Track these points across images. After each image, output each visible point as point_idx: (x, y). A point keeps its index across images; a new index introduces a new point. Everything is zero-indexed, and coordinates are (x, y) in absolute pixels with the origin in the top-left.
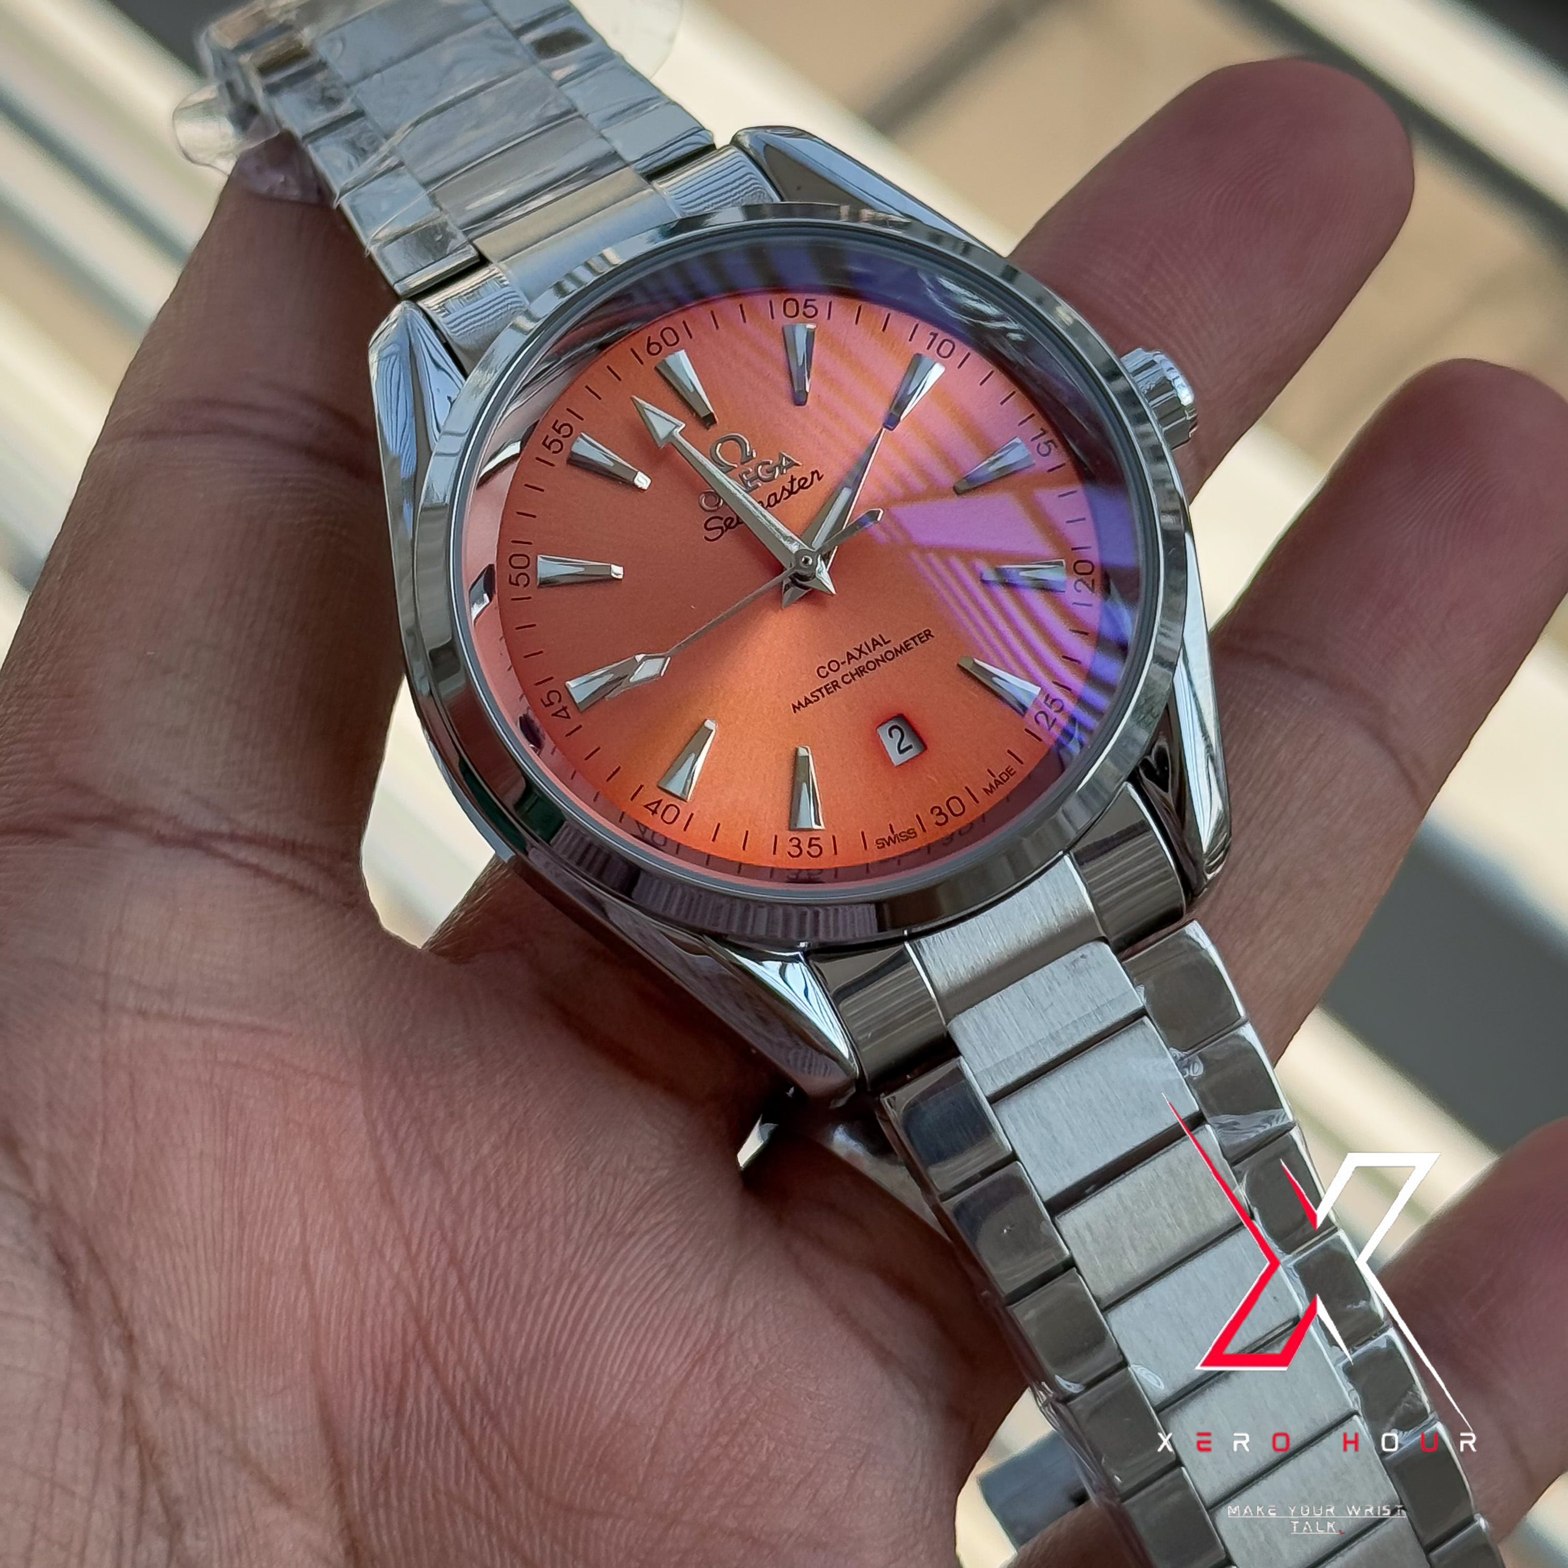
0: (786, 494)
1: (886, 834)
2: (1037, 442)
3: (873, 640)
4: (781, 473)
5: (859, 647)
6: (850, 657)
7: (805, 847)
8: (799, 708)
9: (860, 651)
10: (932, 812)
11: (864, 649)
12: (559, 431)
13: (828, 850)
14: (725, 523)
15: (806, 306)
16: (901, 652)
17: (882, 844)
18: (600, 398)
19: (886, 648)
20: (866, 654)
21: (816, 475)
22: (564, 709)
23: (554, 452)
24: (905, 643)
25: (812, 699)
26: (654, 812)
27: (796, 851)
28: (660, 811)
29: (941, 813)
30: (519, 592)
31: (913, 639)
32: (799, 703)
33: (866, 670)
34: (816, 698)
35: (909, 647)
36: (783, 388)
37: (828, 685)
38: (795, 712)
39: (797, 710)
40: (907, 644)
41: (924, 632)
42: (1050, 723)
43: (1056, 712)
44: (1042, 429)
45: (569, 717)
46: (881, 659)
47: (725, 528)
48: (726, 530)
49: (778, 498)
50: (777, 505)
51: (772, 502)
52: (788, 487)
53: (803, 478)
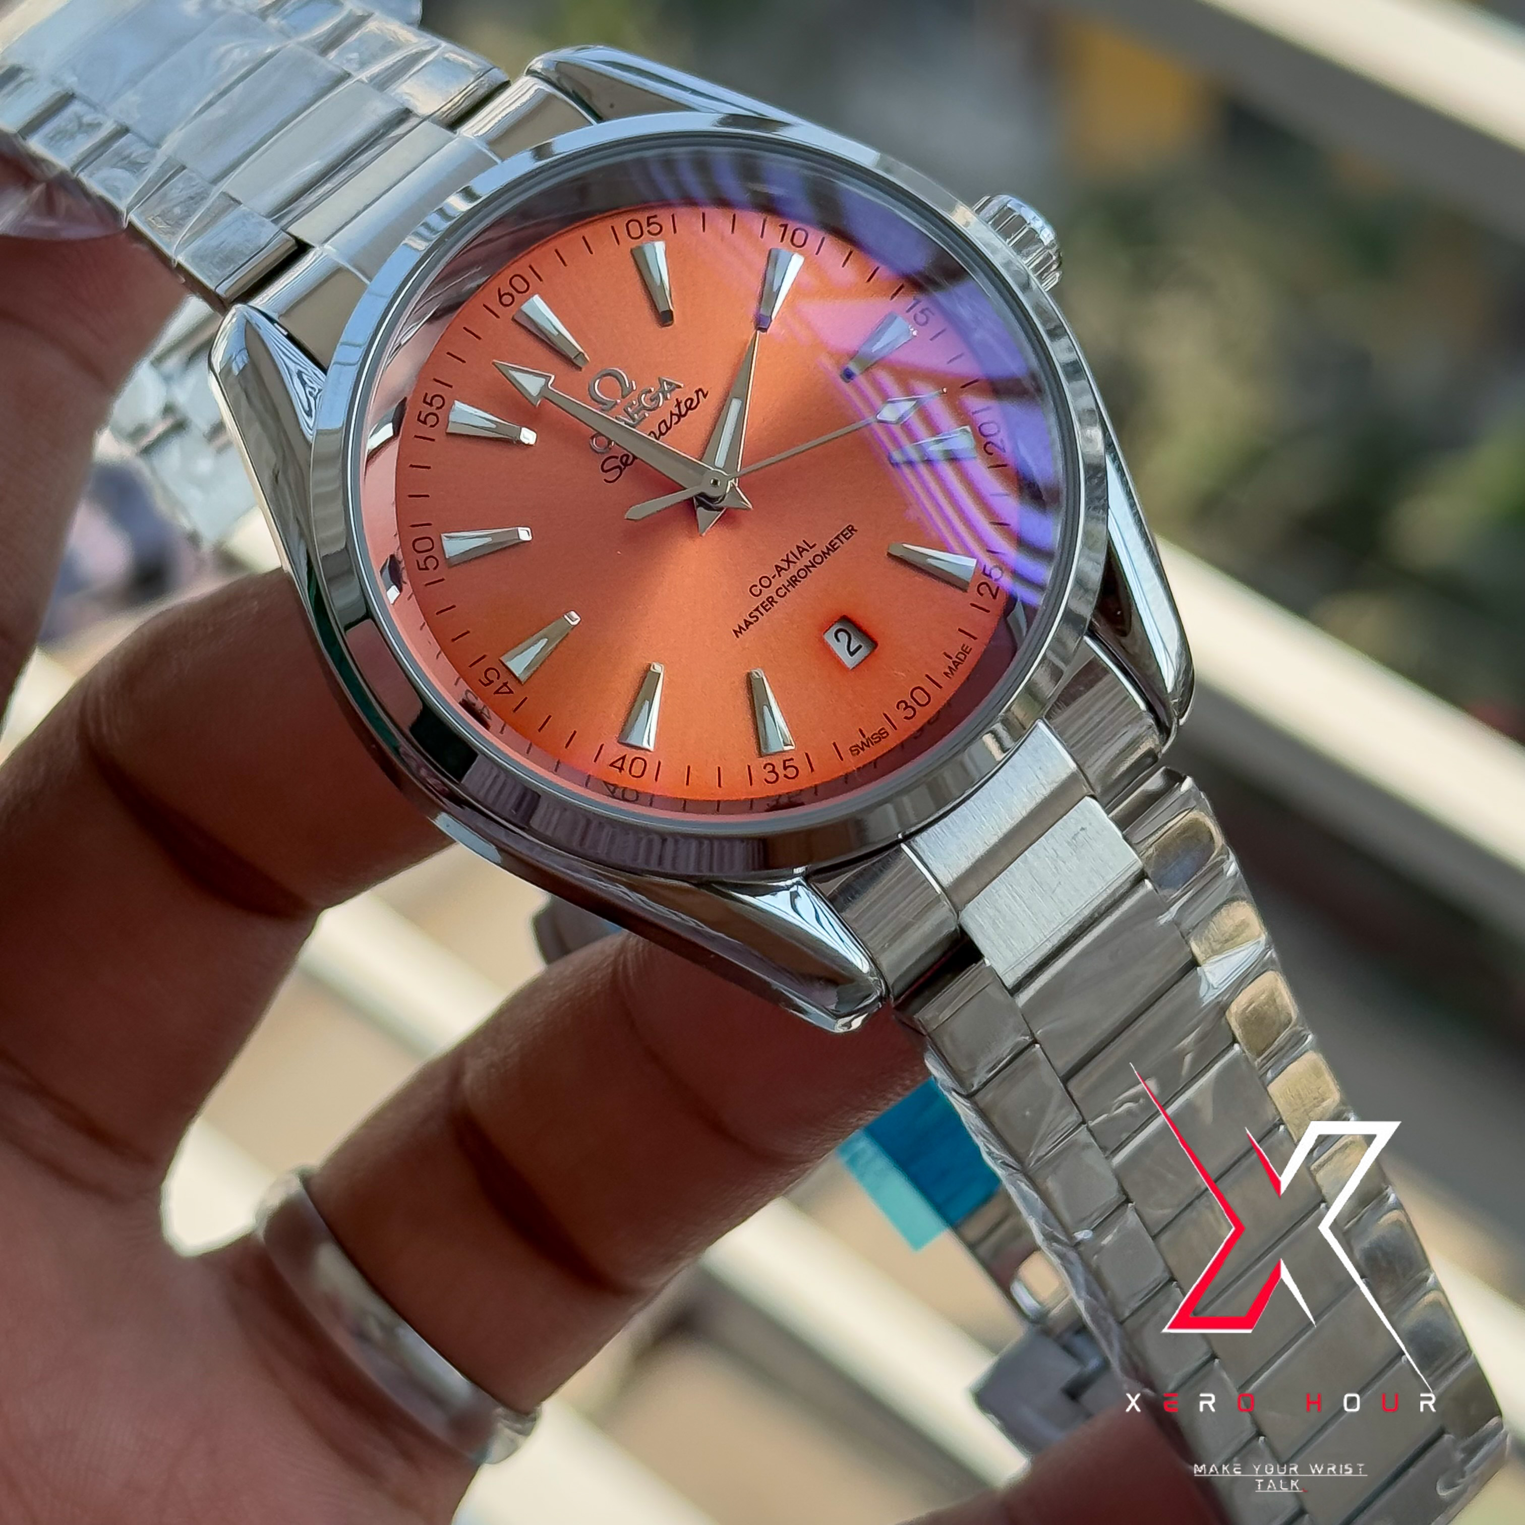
0: (675, 419)
1: (858, 739)
2: (912, 313)
3: (798, 547)
4: (665, 398)
5: (786, 558)
6: (779, 569)
7: (780, 770)
8: (740, 632)
9: (788, 561)
10: (898, 707)
11: (792, 558)
12: (431, 404)
13: (804, 769)
14: (621, 462)
15: (649, 225)
16: (828, 554)
17: (855, 750)
18: (464, 362)
19: (813, 552)
20: (795, 563)
21: (700, 393)
22: (505, 684)
23: (432, 426)
24: (830, 544)
25: (752, 620)
26: (621, 769)
27: (772, 777)
28: (626, 766)
29: (907, 707)
30: (431, 575)
31: (837, 538)
32: (740, 627)
33: (799, 579)
34: (755, 619)
35: (835, 547)
36: (646, 312)
37: (764, 602)
38: (737, 636)
39: (739, 634)
40: (832, 544)
41: (847, 528)
42: (994, 592)
43: (996, 580)
44: (914, 298)
45: (511, 692)
46: (810, 565)
47: (623, 467)
48: (624, 468)
49: (669, 425)
50: (669, 432)
51: (663, 429)
52: (676, 411)
53: (688, 399)
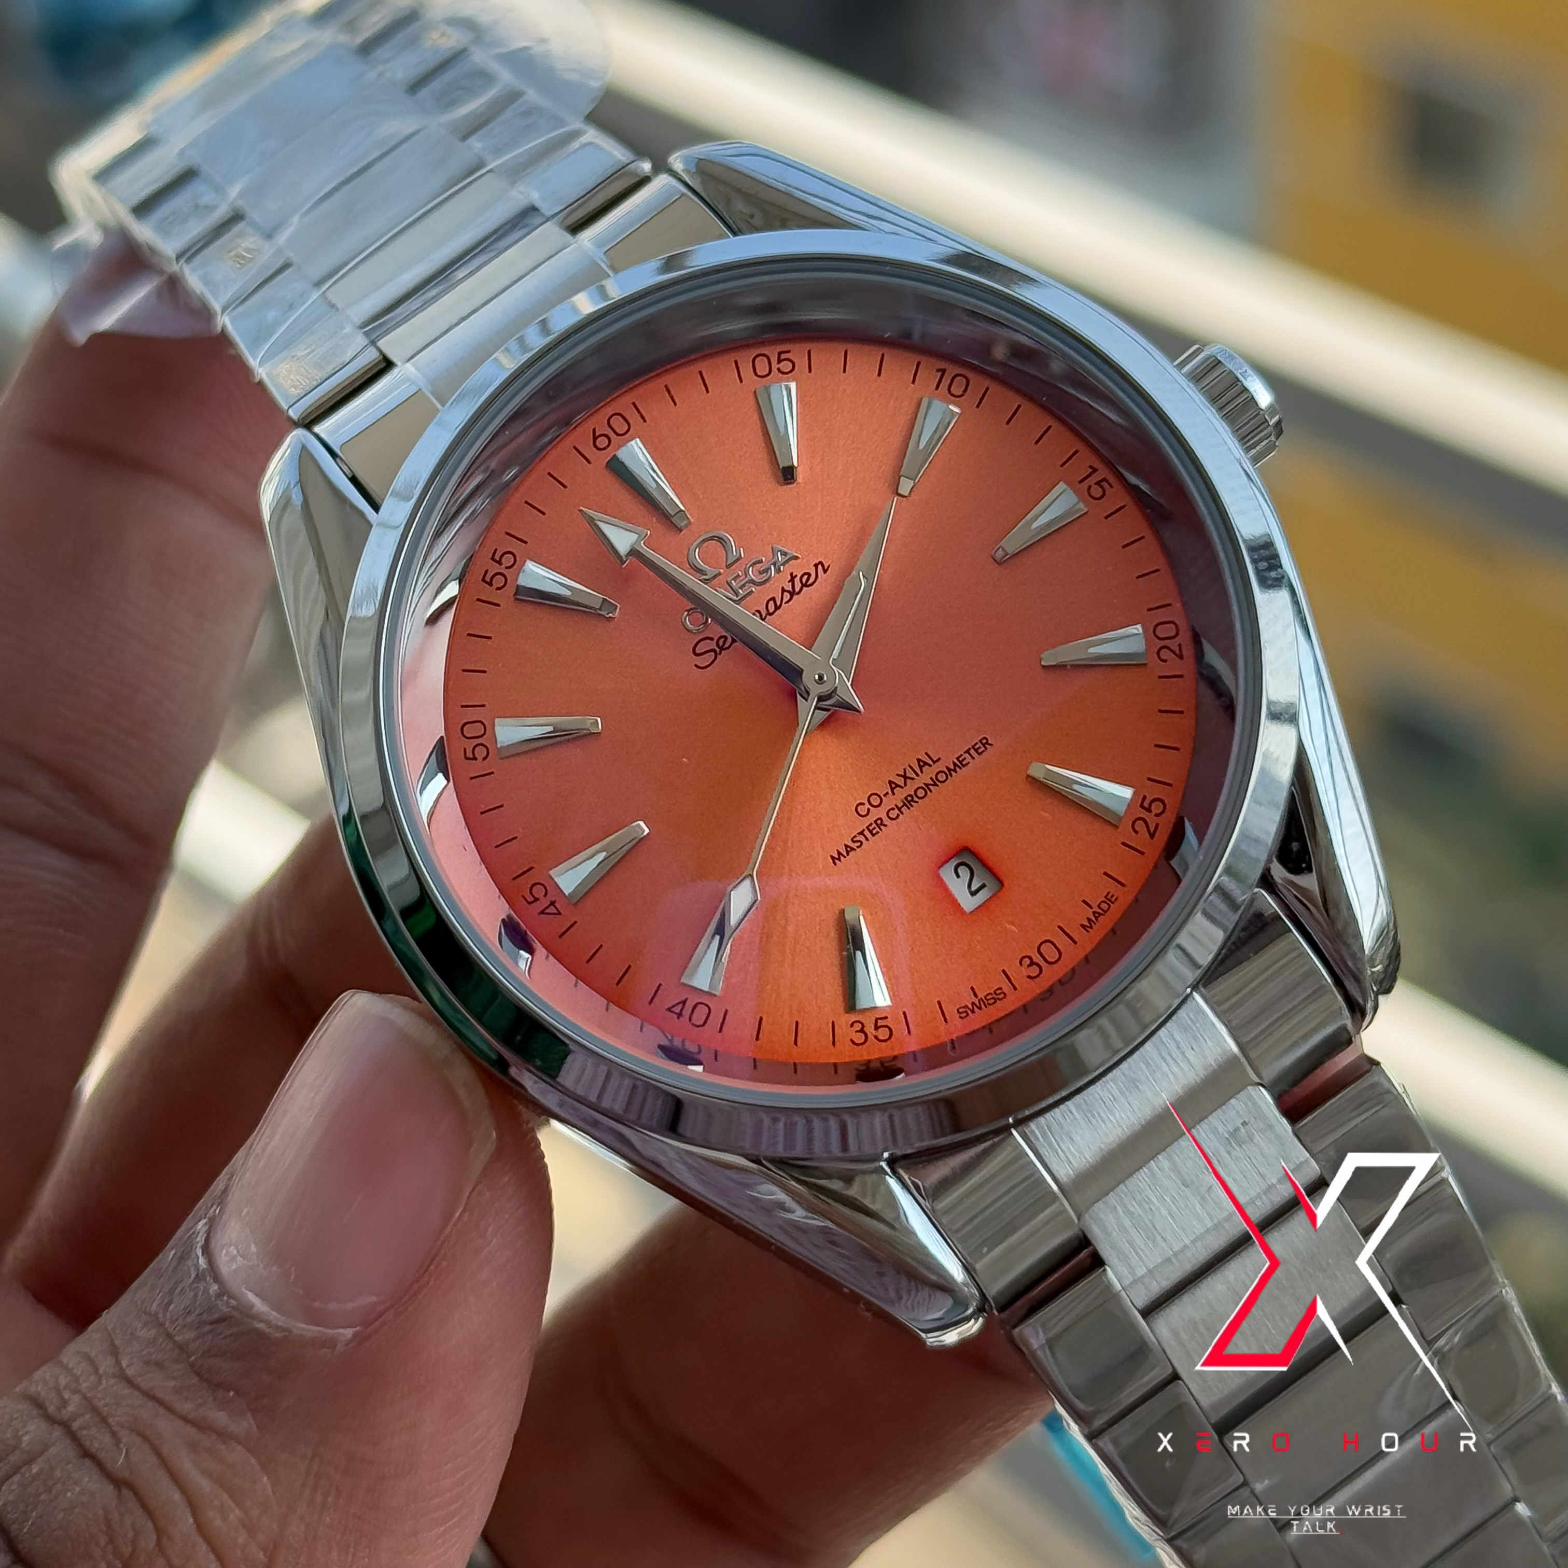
0: (787, 596)
1: (969, 999)
2: (1085, 484)
3: (919, 760)
4: (778, 571)
5: (902, 774)
6: (893, 785)
7: (870, 1029)
8: (839, 859)
9: (905, 777)
10: (1021, 964)
11: (910, 773)
12: (500, 563)
13: (900, 1029)
14: (718, 645)
15: (779, 361)
16: (955, 771)
17: (964, 1013)
18: (544, 513)
19: (936, 768)
21: (820, 567)
23: (498, 589)
24: (957, 759)
25: (854, 845)
26: (680, 1015)
27: (860, 1038)
28: (687, 1012)
29: (1032, 963)
30: (479, 767)
31: (968, 752)
32: (839, 853)
33: (916, 799)
34: (859, 844)
35: (964, 763)
36: (764, 464)
37: (871, 825)
38: (835, 864)
39: (837, 861)
40: (961, 759)
41: (981, 741)
42: (1152, 830)
43: (1157, 815)
44: (1091, 467)
45: (559, 913)
46: (932, 782)
47: (718, 650)
48: (720, 652)
49: (778, 604)
50: (778, 612)
51: (771, 609)
52: (789, 587)
53: (805, 574)
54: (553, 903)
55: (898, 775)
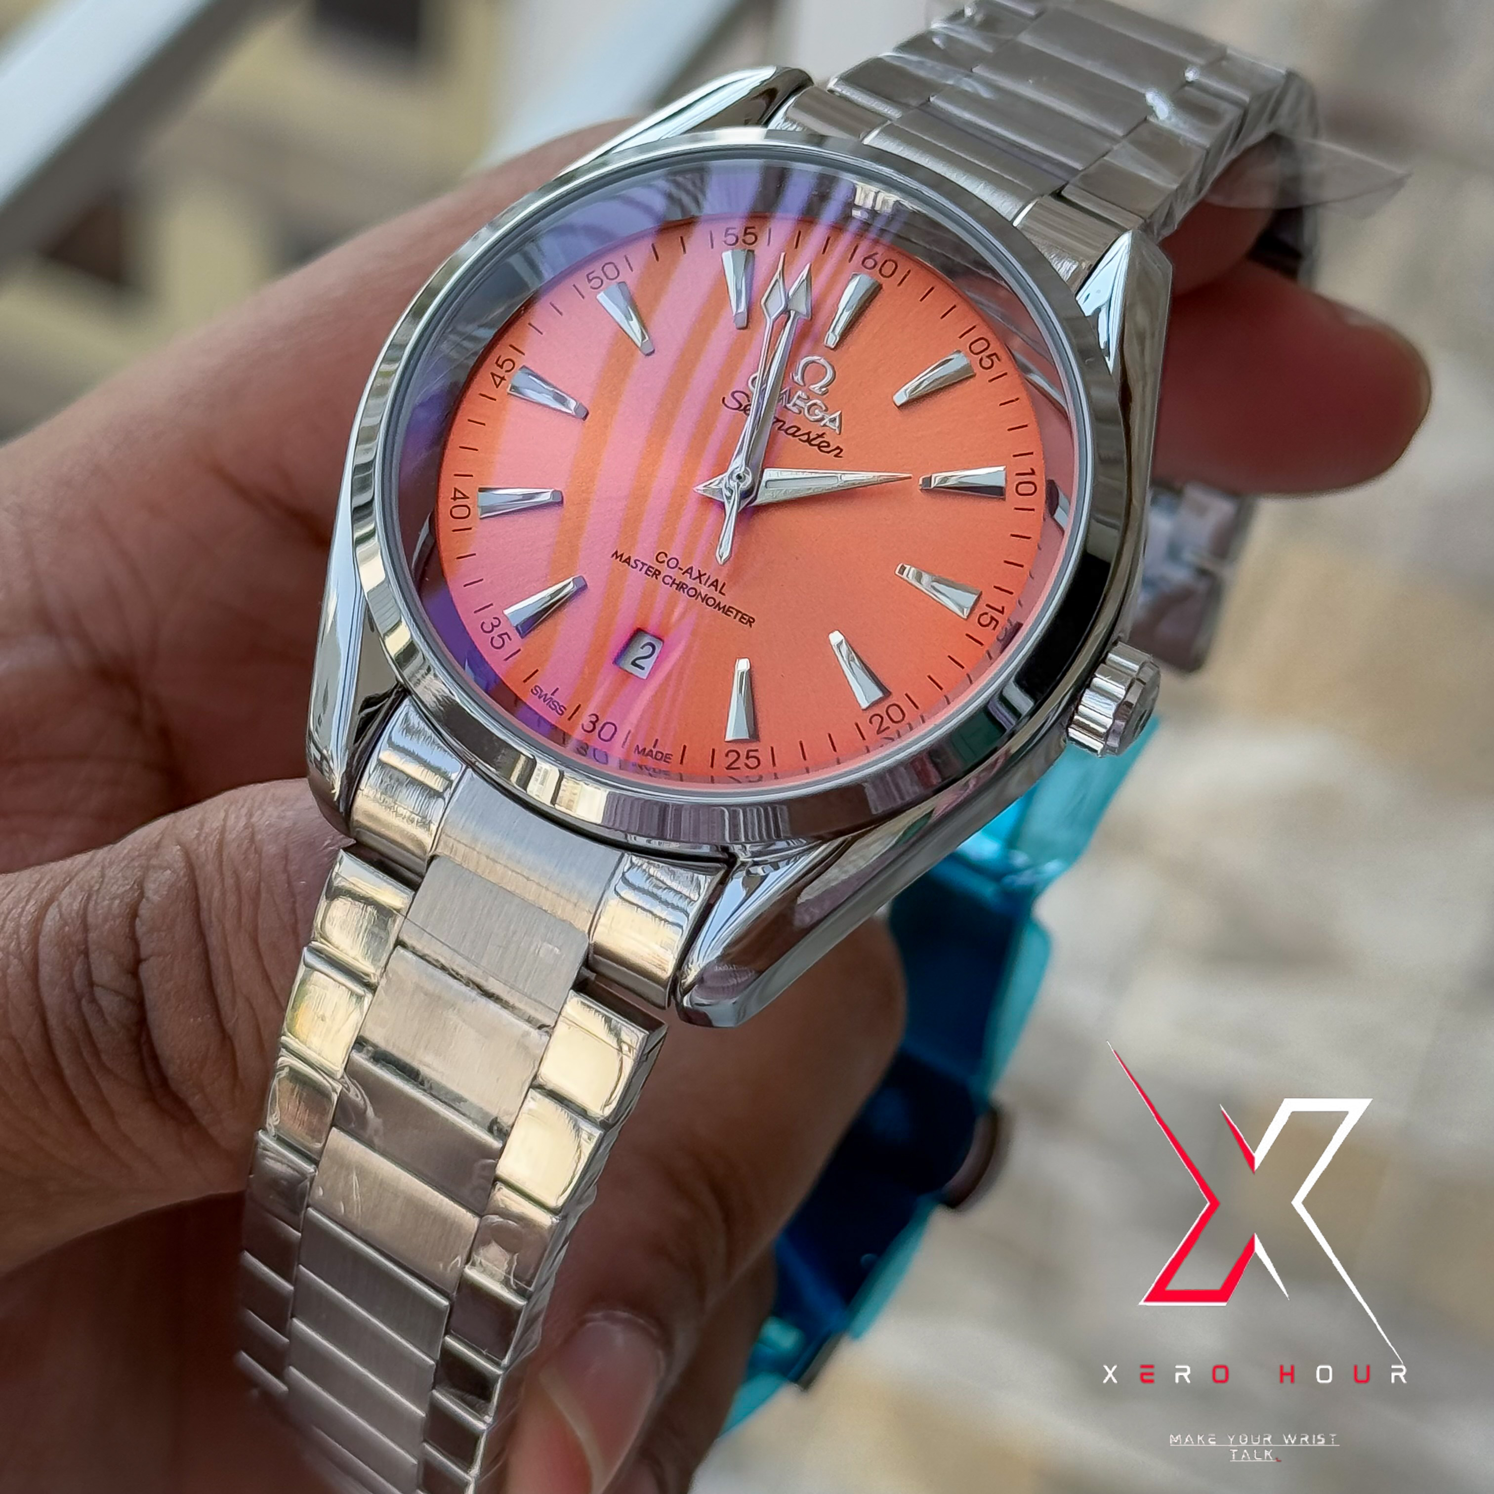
0: (805, 437)
1: (548, 691)
2: (987, 609)
3: (717, 581)
4: (823, 425)
5: (702, 573)
6: (689, 571)
7: (496, 633)
8: (617, 557)
9: (700, 576)
10: (591, 716)
11: (704, 579)
12: (746, 234)
13: (504, 652)
14: (747, 406)
15: (989, 357)
16: (719, 609)
17: (536, 691)
18: (796, 247)
19: (716, 595)
20: (700, 582)
21: (838, 451)
23: (725, 241)
24: (729, 607)
25: (632, 563)
26: (455, 498)
27: (488, 627)
28: (459, 502)
29: (594, 723)
30: (584, 286)
31: (738, 612)
32: (622, 555)
33: (686, 590)
34: (634, 565)
35: (729, 613)
37: (653, 568)
38: (613, 556)
39: (615, 556)
40: (731, 609)
41: (751, 618)
42: (733, 766)
43: (747, 765)
44: (1003, 608)
45: (497, 386)
46: (703, 596)
49: (796, 434)
51: (790, 431)
52: (812, 436)
53: (828, 443)
54: (503, 379)
55: (699, 571)
